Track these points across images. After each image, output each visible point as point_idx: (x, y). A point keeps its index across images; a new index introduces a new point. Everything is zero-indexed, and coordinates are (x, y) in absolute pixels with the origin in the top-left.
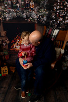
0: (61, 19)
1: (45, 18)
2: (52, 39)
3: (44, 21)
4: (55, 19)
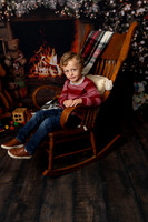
0: (128, 7)
1: (95, 8)
3: (93, 12)
4: (116, 8)
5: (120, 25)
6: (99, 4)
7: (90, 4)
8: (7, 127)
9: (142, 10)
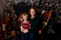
0: (47, 4)
1: (38, 4)
2: (41, 16)
3: (37, 5)
4: (44, 4)
5: (45, 9)
6: (39, 3)
7: (36, 2)
8: (8, 37)
9: (51, 5)
